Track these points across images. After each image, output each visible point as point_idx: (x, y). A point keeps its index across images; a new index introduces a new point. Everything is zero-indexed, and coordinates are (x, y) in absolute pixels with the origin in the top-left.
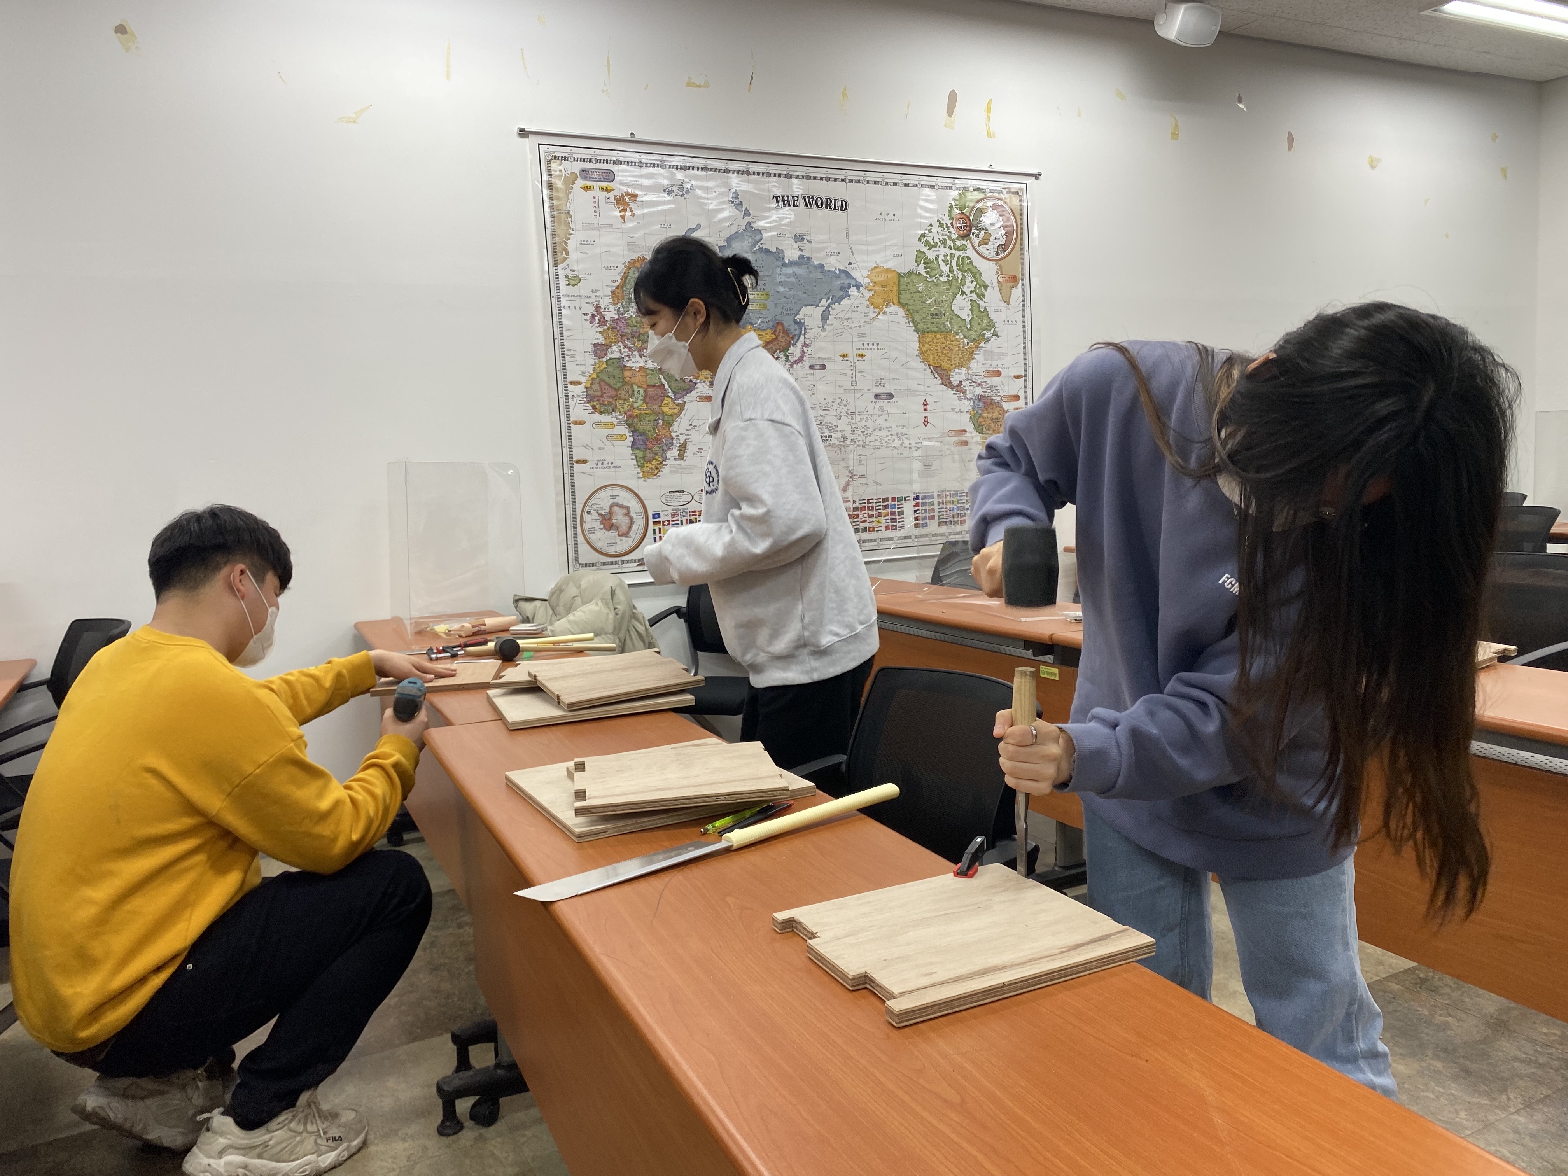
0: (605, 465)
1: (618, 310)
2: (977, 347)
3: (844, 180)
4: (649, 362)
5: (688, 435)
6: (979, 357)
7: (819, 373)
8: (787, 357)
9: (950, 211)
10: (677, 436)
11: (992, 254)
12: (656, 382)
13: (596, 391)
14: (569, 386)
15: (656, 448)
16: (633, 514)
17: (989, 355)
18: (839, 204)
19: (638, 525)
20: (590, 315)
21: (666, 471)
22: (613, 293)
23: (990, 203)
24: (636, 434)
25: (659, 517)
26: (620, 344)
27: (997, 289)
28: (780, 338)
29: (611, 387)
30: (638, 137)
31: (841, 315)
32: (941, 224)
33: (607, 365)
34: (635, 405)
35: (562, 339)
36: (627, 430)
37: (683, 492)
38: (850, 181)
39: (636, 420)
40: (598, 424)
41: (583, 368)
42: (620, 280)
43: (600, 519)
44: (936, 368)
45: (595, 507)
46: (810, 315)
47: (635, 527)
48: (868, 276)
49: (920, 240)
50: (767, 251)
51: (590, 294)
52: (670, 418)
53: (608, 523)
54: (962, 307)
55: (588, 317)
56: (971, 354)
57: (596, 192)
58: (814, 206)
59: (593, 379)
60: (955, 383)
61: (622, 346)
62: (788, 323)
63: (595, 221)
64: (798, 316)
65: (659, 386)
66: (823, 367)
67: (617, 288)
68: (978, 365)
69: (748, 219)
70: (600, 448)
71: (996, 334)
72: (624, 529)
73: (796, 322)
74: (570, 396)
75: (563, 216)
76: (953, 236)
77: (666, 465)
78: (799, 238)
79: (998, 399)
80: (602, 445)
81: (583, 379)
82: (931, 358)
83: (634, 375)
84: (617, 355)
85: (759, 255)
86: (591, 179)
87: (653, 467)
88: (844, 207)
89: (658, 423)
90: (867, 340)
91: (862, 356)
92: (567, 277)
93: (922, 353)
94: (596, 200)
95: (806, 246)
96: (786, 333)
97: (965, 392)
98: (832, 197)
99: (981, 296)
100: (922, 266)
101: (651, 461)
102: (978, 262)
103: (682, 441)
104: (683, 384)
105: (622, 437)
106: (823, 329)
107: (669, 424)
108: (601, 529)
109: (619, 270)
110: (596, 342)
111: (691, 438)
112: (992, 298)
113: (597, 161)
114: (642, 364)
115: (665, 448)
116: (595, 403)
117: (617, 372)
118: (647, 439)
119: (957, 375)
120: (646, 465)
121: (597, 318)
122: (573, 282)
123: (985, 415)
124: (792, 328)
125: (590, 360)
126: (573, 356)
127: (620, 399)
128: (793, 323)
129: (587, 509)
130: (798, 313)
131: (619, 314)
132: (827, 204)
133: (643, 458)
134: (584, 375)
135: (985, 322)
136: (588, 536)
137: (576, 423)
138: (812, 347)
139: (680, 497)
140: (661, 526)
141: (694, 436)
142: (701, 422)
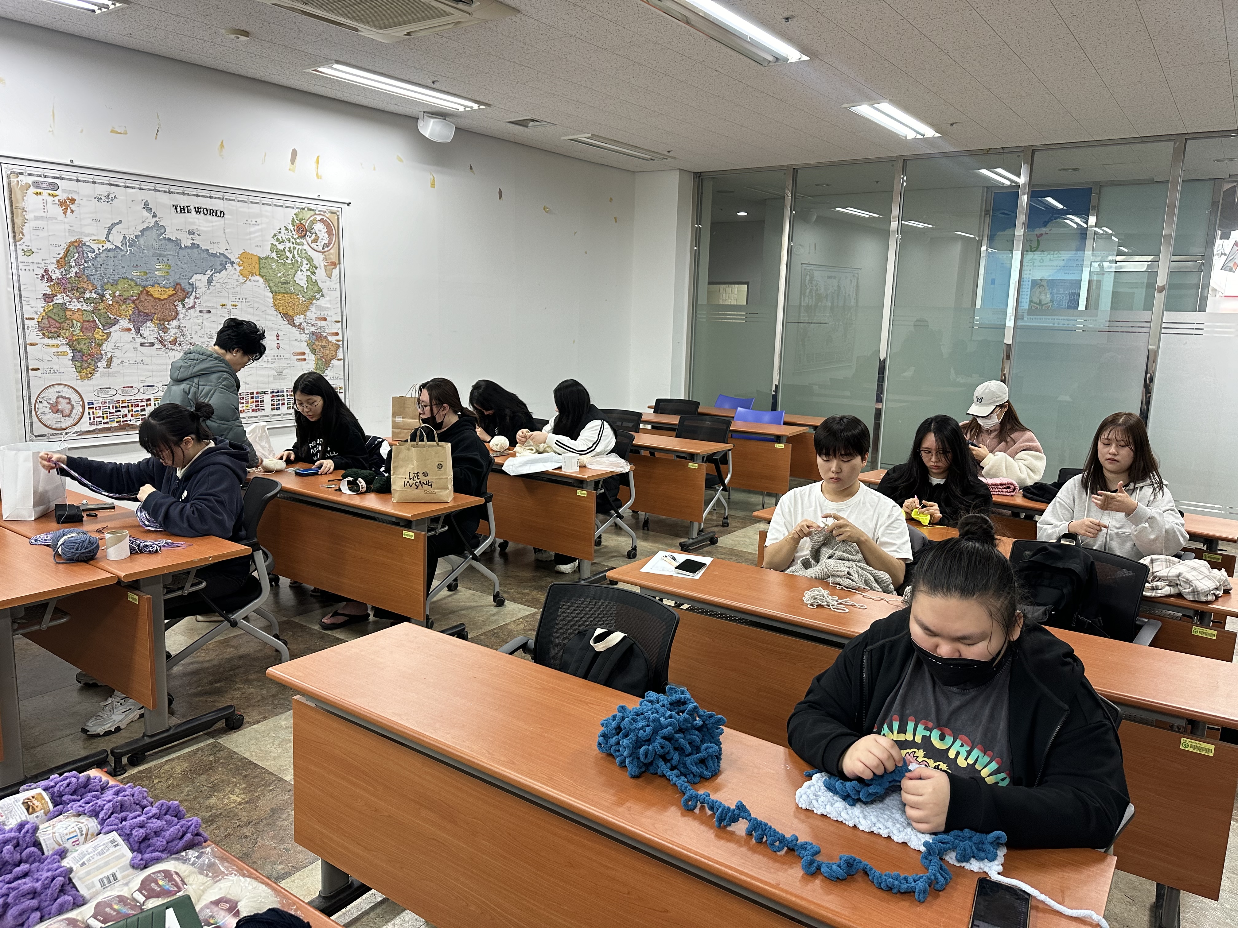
0: (52, 371)
1: (62, 273)
2: (311, 303)
3: (222, 199)
5: (113, 352)
6: (313, 309)
7: (206, 315)
8: (184, 306)
9: (292, 221)
10: (105, 353)
11: (320, 249)
12: (89, 318)
13: (45, 324)
14: (25, 321)
15: (90, 361)
16: (73, 403)
17: (319, 308)
18: (218, 213)
19: (78, 409)
20: (41, 275)
21: (97, 375)
22: (58, 261)
23: (319, 218)
24: (75, 351)
25: (93, 404)
26: (63, 294)
27: (323, 269)
28: (179, 293)
29: (57, 321)
30: (75, 163)
31: (220, 281)
32: (287, 229)
33: (53, 307)
34: (74, 333)
35: (20, 290)
36: (68, 349)
37: (110, 388)
38: (226, 199)
39: (75, 343)
40: (47, 345)
41: (35, 309)
42: (63, 254)
43: (49, 406)
44: (284, 315)
45: (45, 399)
46: (200, 280)
47: (74, 411)
48: (239, 258)
49: (273, 237)
50: (169, 239)
51: (40, 261)
52: (100, 342)
53: (55, 409)
54: (301, 279)
55: (39, 276)
56: (307, 307)
57: (45, 196)
58: (202, 213)
59: (43, 316)
60: (297, 324)
61: (65, 296)
62: (184, 284)
63: (44, 215)
64: (191, 280)
65: (92, 322)
66: (209, 312)
67: (61, 259)
68: (312, 313)
69: (155, 219)
70: (48, 361)
71: (323, 296)
72: (67, 412)
73: (189, 284)
74: (26, 327)
75: (20, 211)
76: (295, 237)
77: (97, 371)
78: (191, 233)
79: (325, 334)
80: (50, 359)
81: (36, 317)
82: (281, 309)
83: (74, 314)
84: (61, 301)
85: (163, 241)
86: (41, 188)
87: (88, 372)
88: (222, 214)
89: (91, 345)
90: (238, 296)
91: (235, 306)
92: (23, 250)
93: (275, 305)
94: (45, 201)
95: (196, 237)
96: (183, 290)
97: (303, 329)
98: (214, 209)
99: (313, 273)
100: (275, 253)
101: (86, 369)
102: (311, 252)
103: (109, 356)
104: (109, 320)
105: (65, 354)
106: (209, 289)
107: (100, 345)
108: (49, 412)
109: (62, 247)
110: (45, 292)
111: (115, 354)
112: (320, 274)
113: (45, 177)
114: (80, 307)
115: (96, 361)
116: (44, 332)
117: (61, 313)
118: (83, 355)
119: (298, 320)
120: (83, 371)
121: (45, 277)
122: (28, 254)
123: (317, 343)
124: (188, 288)
125: (41, 304)
126: (28, 301)
127: (63, 329)
129: (39, 400)
130: (191, 278)
131: (62, 275)
132: (211, 212)
133: (81, 366)
134: (36, 314)
135: (316, 288)
136: (40, 417)
137: (31, 344)
138: (201, 299)
139: (108, 392)
140: (94, 410)
141: (118, 353)
142: (123, 344)
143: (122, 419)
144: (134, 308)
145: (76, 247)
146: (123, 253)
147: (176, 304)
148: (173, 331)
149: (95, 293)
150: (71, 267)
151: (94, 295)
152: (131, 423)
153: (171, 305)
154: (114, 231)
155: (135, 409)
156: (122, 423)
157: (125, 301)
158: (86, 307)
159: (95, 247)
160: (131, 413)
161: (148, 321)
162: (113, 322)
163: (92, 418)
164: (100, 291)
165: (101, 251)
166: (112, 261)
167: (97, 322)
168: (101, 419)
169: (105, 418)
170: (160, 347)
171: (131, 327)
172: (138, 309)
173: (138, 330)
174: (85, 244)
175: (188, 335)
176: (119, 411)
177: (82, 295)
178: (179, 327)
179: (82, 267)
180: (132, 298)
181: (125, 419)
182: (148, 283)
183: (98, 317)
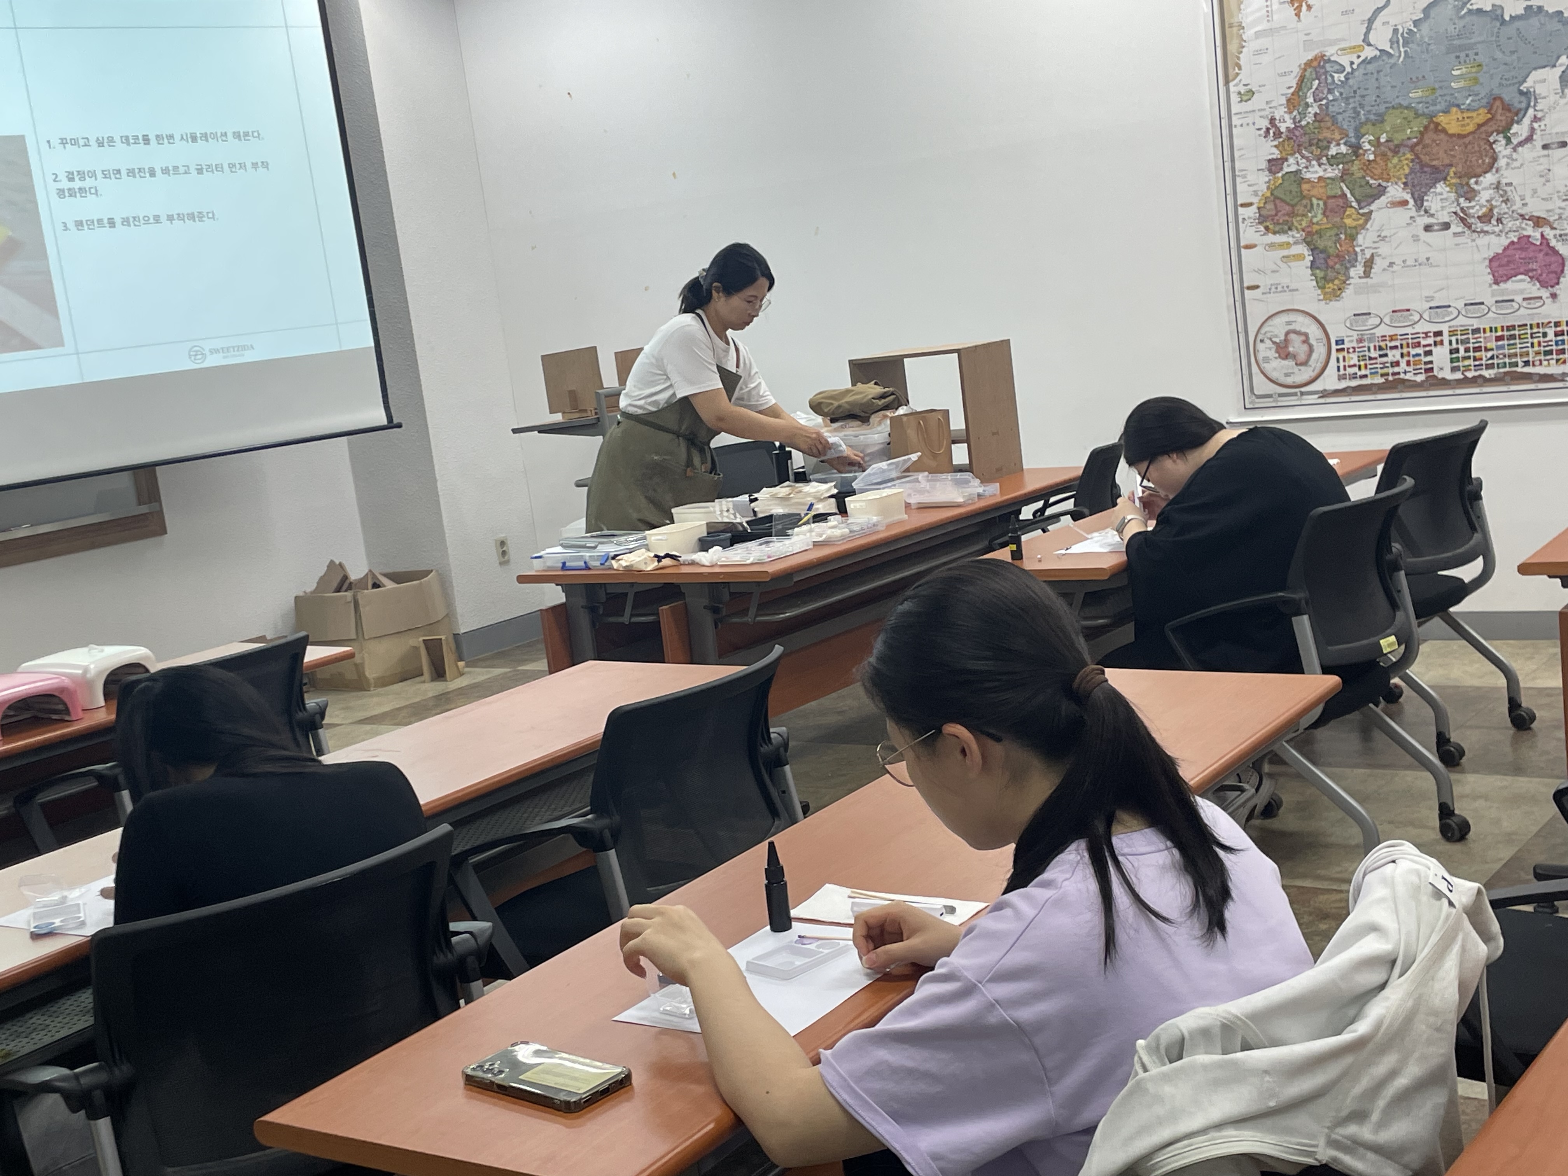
0: (1280, 289)
1: (1294, 119)
4: (1329, 170)
5: (1375, 248)
7: (1557, 153)
8: (1509, 141)
10: (1362, 250)
12: (1336, 191)
13: (1269, 210)
14: (1240, 209)
15: (1338, 266)
16: (1312, 341)
19: (1320, 351)
20: (1264, 129)
21: (1348, 292)
22: (1288, 101)
24: (1316, 252)
25: (1343, 343)
26: (1297, 155)
28: (1499, 117)
29: (1288, 204)
33: (1283, 180)
34: (1315, 220)
35: (1233, 160)
36: (1305, 249)
37: (1370, 314)
39: (1315, 237)
40: (1272, 246)
41: (1256, 188)
42: (1295, 86)
43: (1275, 347)
45: (1269, 335)
46: (1543, 80)
47: (1315, 356)
50: (1480, 11)
51: (1264, 106)
52: (1354, 231)
53: (1283, 350)
55: (1262, 132)
59: (1266, 198)
61: (1300, 157)
62: (1509, 95)
63: (1269, 26)
64: (1525, 85)
65: (1340, 196)
66: (1563, 144)
67: (1293, 94)
70: (1273, 272)
72: (1302, 357)
73: (1521, 93)
74: (1240, 220)
75: (1235, 29)
77: (1349, 284)
80: (1277, 268)
81: (1255, 200)
83: (1313, 187)
84: (1293, 168)
85: (1468, 19)
87: (1336, 287)
89: (1340, 238)
92: (1239, 93)
94: (1269, 3)
96: (1507, 108)
101: (1332, 281)
103: (1368, 256)
104: (1368, 190)
105: (1300, 257)
106: (1563, 95)
107: (1352, 238)
108: (1276, 358)
109: (1293, 74)
110: (1270, 157)
111: (1380, 251)
114: (1321, 174)
115: (1348, 265)
116: (1268, 224)
117: (1294, 188)
118: (1329, 257)
120: (1327, 286)
121: (1271, 132)
122: (1245, 98)
124: (1518, 102)
125: (1265, 177)
126: (1244, 177)
127: (1297, 215)
128: (1518, 95)
129: (1260, 337)
130: (1524, 81)
131: (1295, 123)
133: (1324, 278)
134: (1257, 195)
136: (1263, 365)
137: (1247, 247)
138: (1547, 121)
139: (1367, 320)
140: (1345, 353)
141: (1384, 249)
142: (1393, 231)
143: (1391, 370)
144: (1412, 161)
145: (1315, 68)
146: (1392, 61)
147: (1491, 139)
148: (1484, 196)
149: (1345, 144)
150: (1307, 105)
151: (1343, 149)
152: (1408, 376)
153: (1482, 143)
154: (1377, 24)
155: (1413, 352)
156: (1391, 378)
157: (1396, 151)
158: (1332, 172)
159: (1344, 60)
160: (1406, 358)
161: (1437, 181)
162: (1376, 191)
163: (1342, 368)
164: (1353, 140)
165: (1355, 66)
166: (1374, 80)
167: (1349, 195)
168: (1356, 369)
169: (1363, 367)
170: (1460, 229)
171: (1408, 197)
172: (1421, 162)
173: (1419, 202)
174: (1329, 61)
175: (1517, 199)
176: (1386, 355)
177: (1325, 152)
178: (1498, 186)
179: (1324, 102)
180: (1410, 143)
181: (1396, 369)
182: (1438, 107)
183: (1351, 186)
